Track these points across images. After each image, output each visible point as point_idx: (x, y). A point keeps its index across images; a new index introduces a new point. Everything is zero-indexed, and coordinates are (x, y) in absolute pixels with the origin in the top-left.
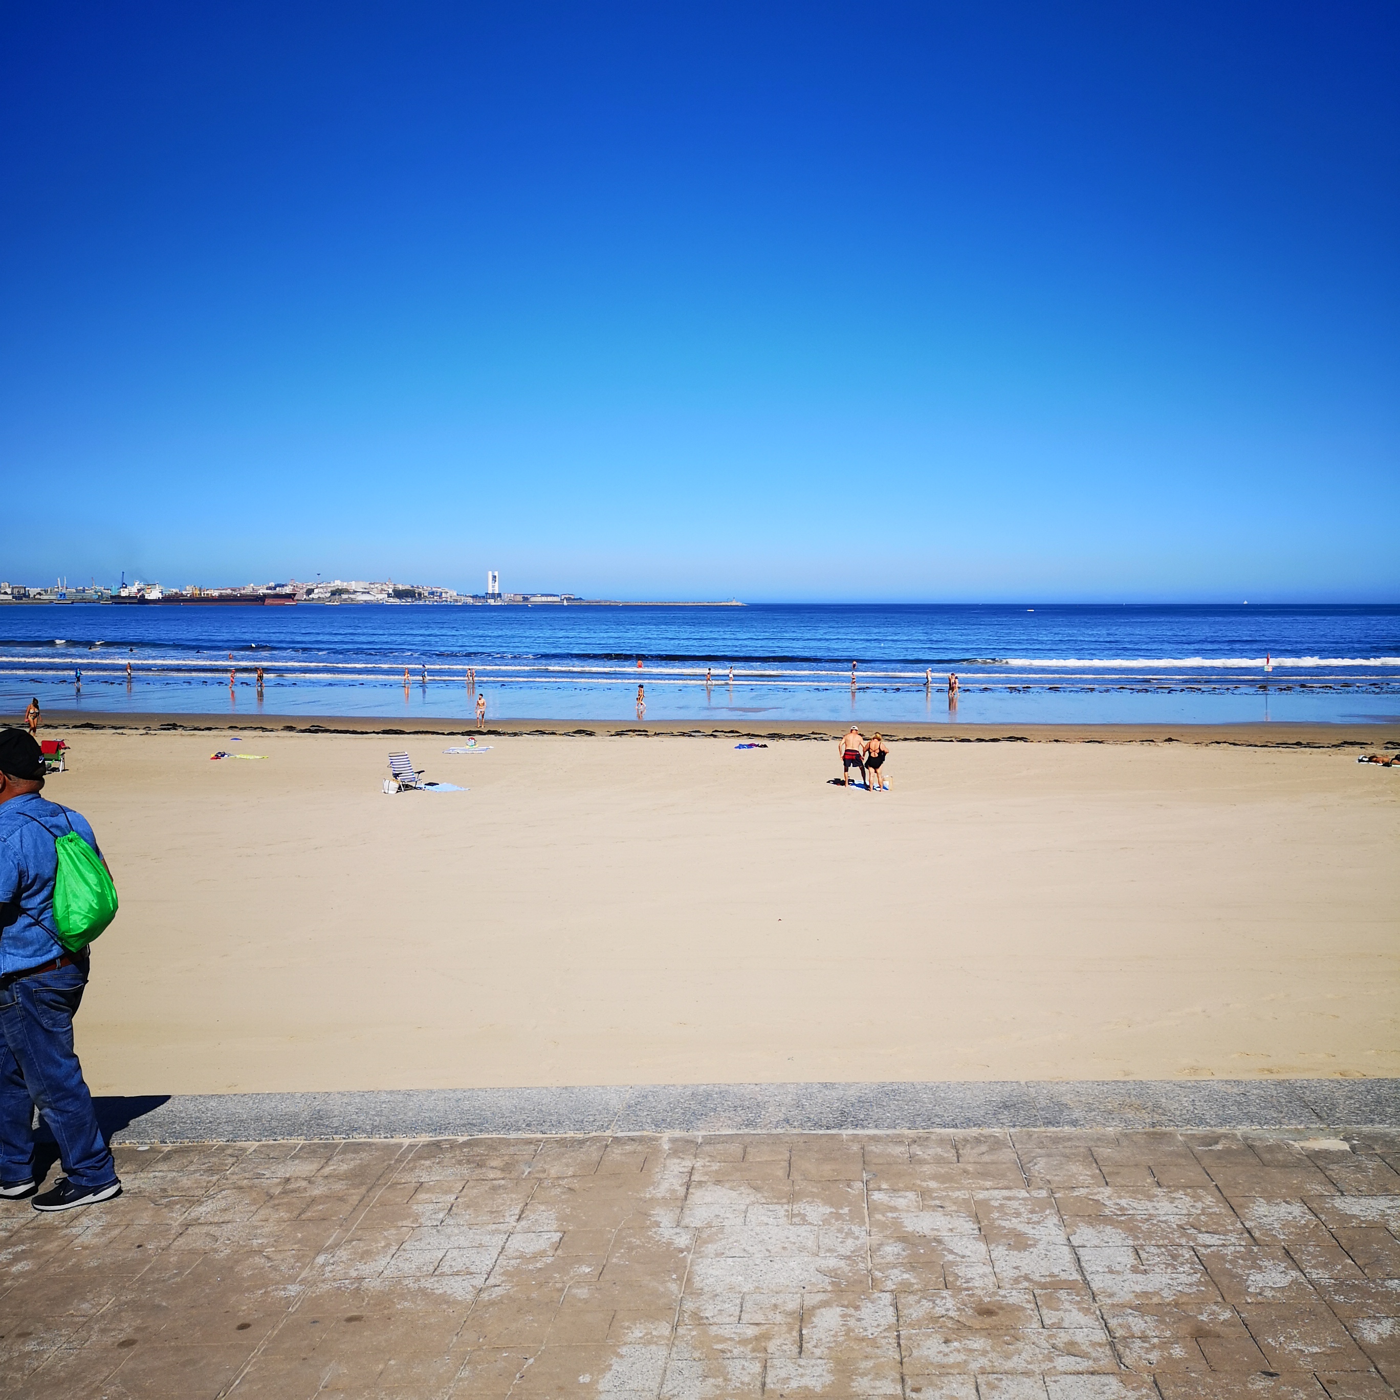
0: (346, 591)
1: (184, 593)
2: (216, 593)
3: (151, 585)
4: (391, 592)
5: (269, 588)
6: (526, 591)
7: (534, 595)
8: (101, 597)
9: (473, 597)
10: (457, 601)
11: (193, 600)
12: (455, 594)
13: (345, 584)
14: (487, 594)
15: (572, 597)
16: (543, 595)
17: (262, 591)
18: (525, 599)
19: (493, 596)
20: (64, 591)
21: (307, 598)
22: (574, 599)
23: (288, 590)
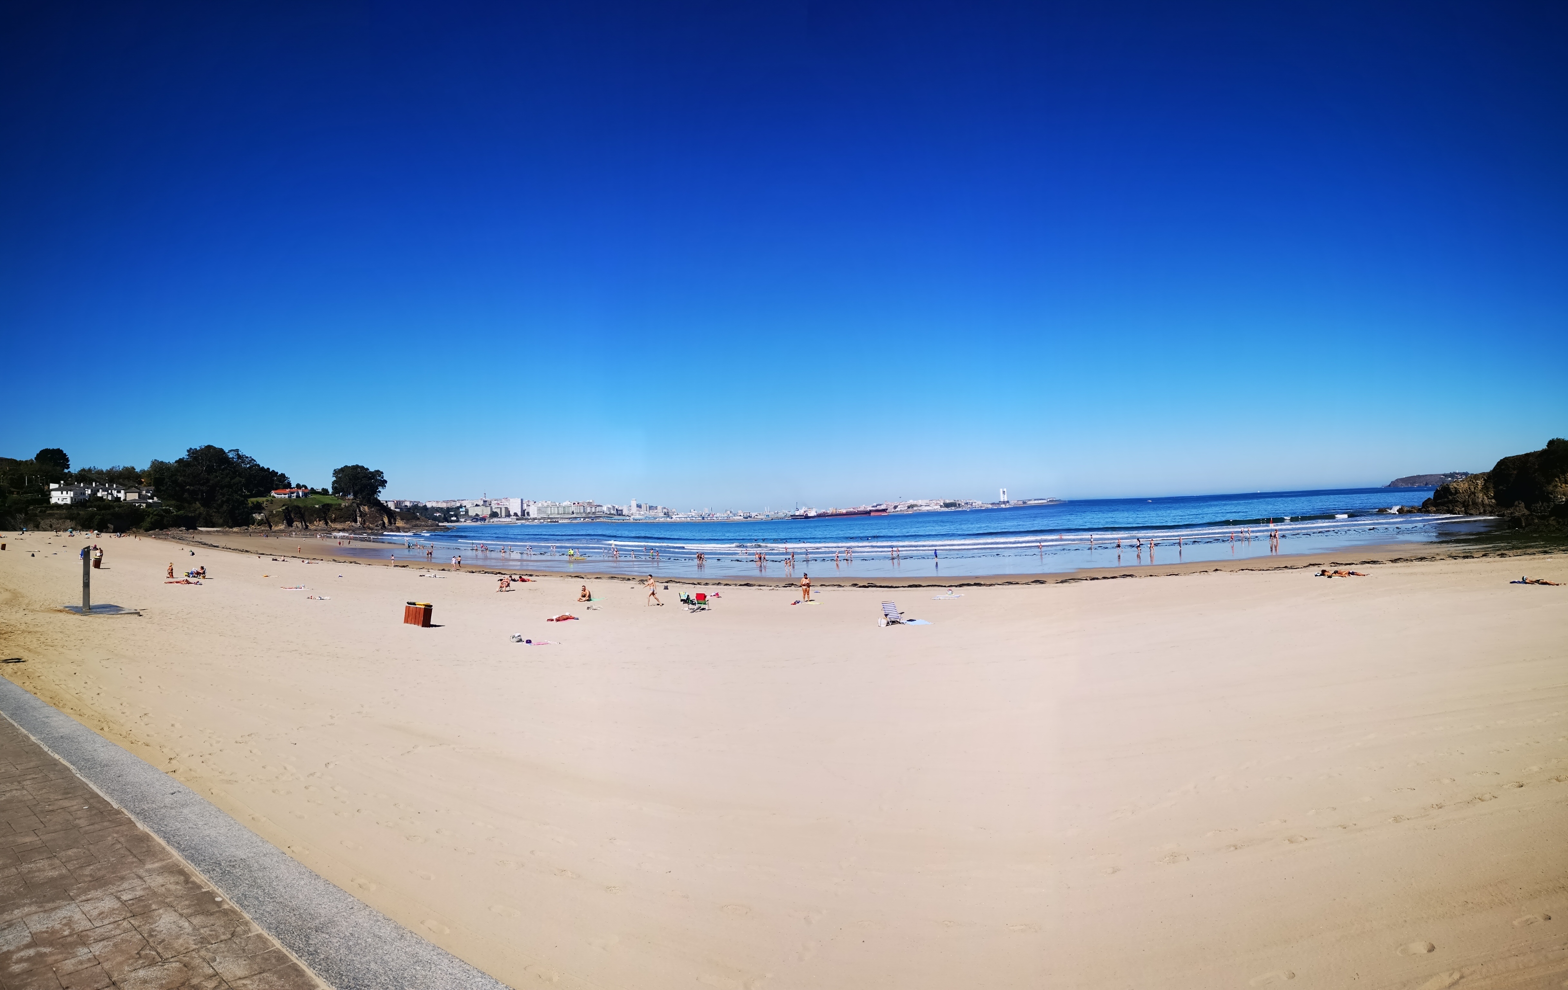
0: (916, 506)
1: (828, 512)
2: (844, 511)
3: (810, 508)
4: (942, 504)
5: (874, 507)
6: (1024, 498)
7: (1030, 500)
8: (786, 516)
9: (992, 504)
10: (982, 507)
11: (832, 515)
12: (981, 503)
13: (916, 502)
14: (1000, 502)
15: (1055, 499)
16: (1035, 500)
17: (869, 508)
18: (1024, 503)
19: (1004, 503)
20: (768, 514)
21: (894, 511)
22: (1056, 501)
23: (883, 507)
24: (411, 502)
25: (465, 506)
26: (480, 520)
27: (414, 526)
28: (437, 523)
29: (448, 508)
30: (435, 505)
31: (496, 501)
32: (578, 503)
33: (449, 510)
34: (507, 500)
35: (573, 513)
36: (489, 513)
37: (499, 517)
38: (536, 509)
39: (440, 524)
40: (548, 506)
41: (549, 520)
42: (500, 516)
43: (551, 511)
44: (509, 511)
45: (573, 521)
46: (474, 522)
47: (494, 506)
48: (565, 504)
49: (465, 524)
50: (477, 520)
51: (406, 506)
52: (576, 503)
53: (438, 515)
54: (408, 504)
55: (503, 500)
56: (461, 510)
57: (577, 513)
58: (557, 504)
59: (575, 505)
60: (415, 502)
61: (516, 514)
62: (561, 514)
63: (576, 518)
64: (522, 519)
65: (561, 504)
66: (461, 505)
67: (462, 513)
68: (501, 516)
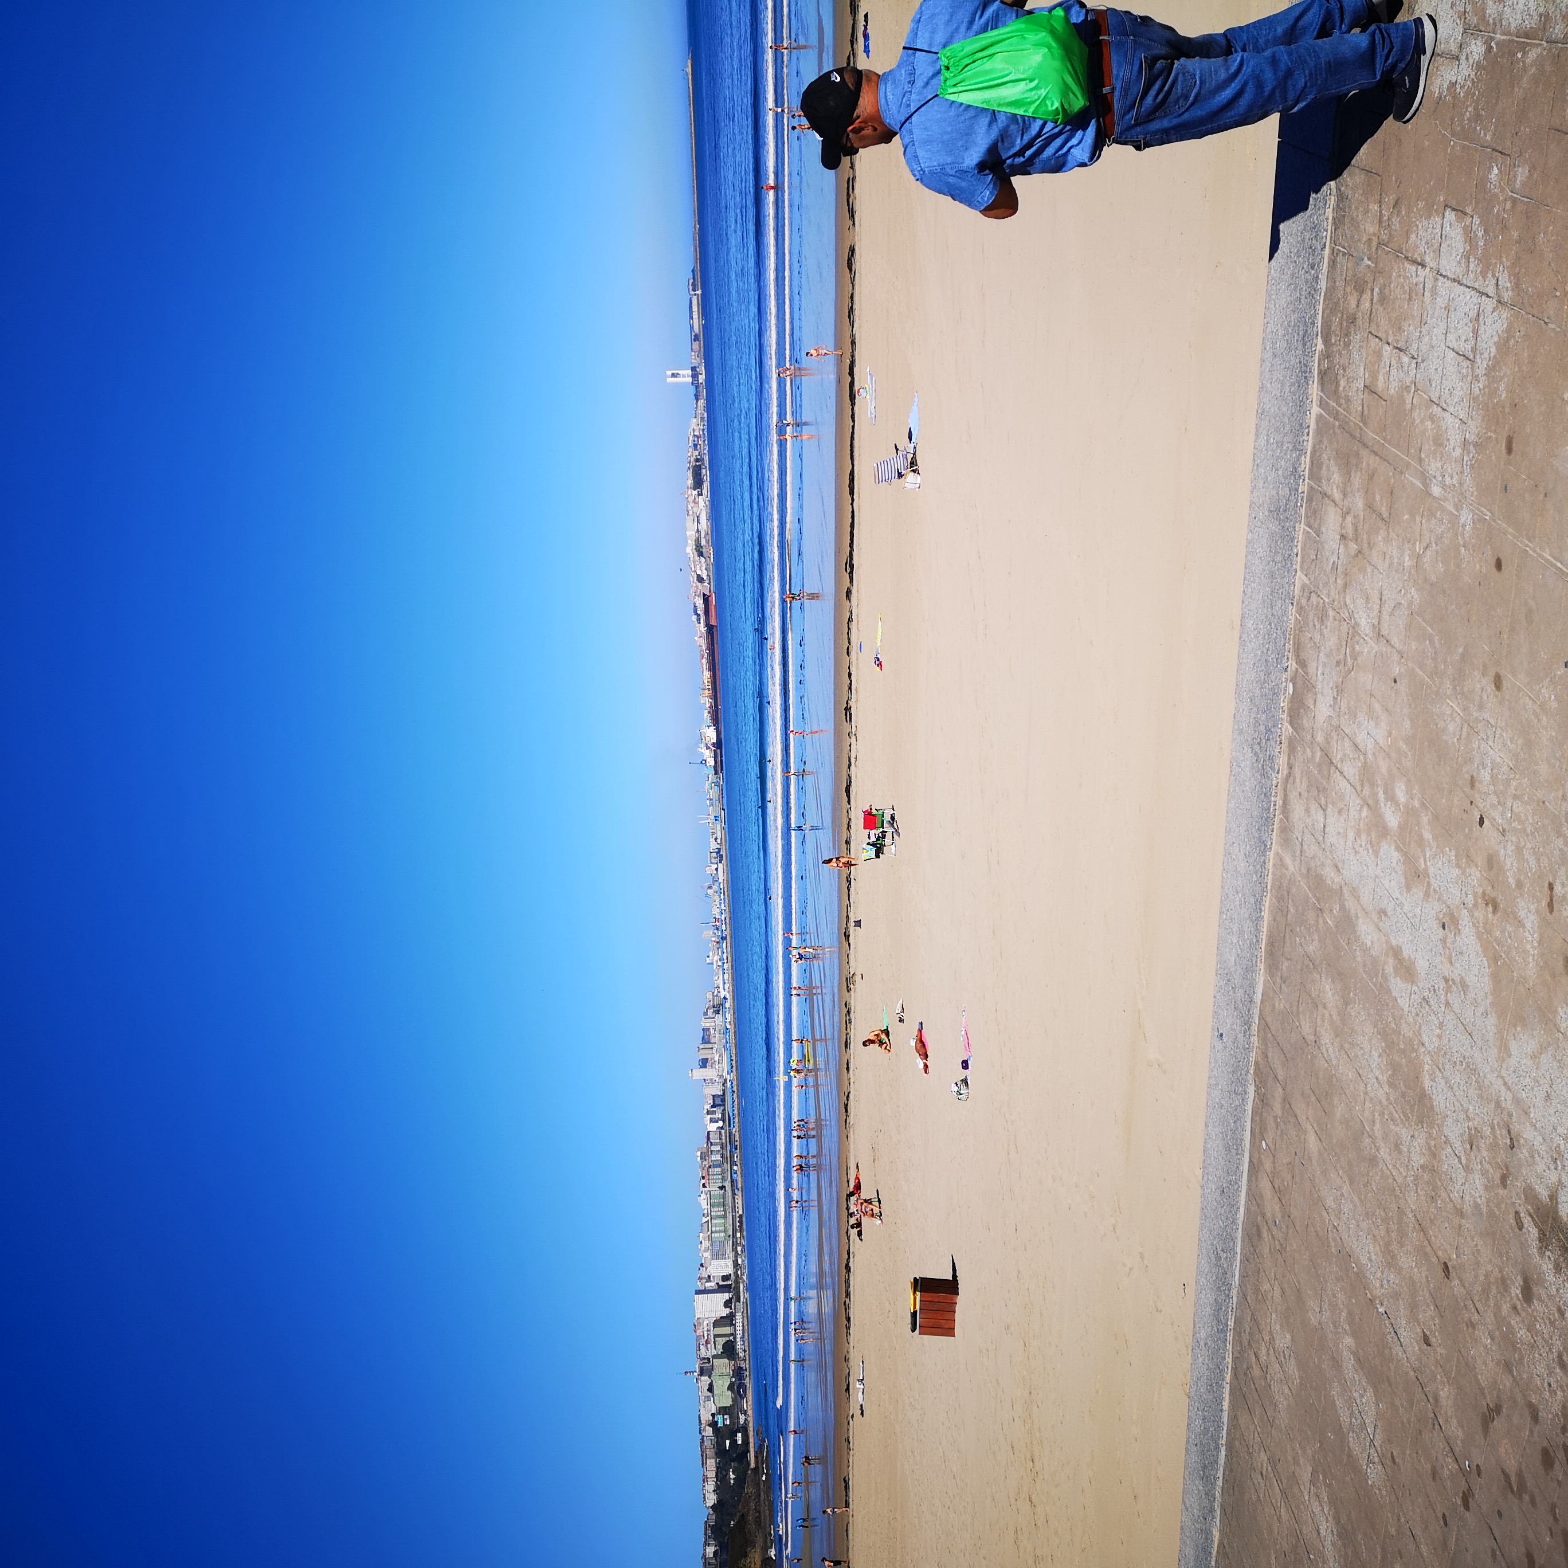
0: (698, 541)
1: (708, 705)
2: (707, 674)
3: (702, 738)
4: (696, 492)
5: (699, 620)
6: (687, 337)
7: (692, 327)
8: (717, 784)
9: (697, 400)
10: (702, 419)
11: (715, 697)
12: (695, 420)
13: (689, 541)
14: (692, 384)
15: (691, 281)
16: (691, 318)
17: (702, 628)
18: (696, 338)
19: (695, 376)
20: (713, 818)
21: (707, 581)
22: (694, 278)
23: (700, 602)
25: (713, 1415)
26: (740, 1379)
27: (760, 1525)
28: (749, 1472)
29: (716, 1454)
30: (710, 1486)
31: (701, 1347)
32: (703, 1178)
33: (720, 1452)
34: (699, 1324)
35: (722, 1188)
36: (726, 1361)
37: (735, 1338)
38: (715, 1262)
40: (710, 1238)
41: (738, 1235)
42: (731, 1338)
43: (720, 1232)
44: (721, 1318)
45: (739, 1186)
46: (745, 1391)
47: (710, 1351)
48: (704, 1204)
49: (750, 1412)
50: (742, 1386)
52: (703, 1181)
53: (732, 1476)
54: (710, 1551)
55: (699, 1332)
56: (720, 1424)
57: (723, 1179)
58: (705, 1220)
59: (707, 1185)
60: (706, 1534)
61: (727, 1304)
62: (725, 1211)
63: (732, 1181)
65: (706, 1211)
66: (709, 1425)
67: (728, 1422)
68: (732, 1334)
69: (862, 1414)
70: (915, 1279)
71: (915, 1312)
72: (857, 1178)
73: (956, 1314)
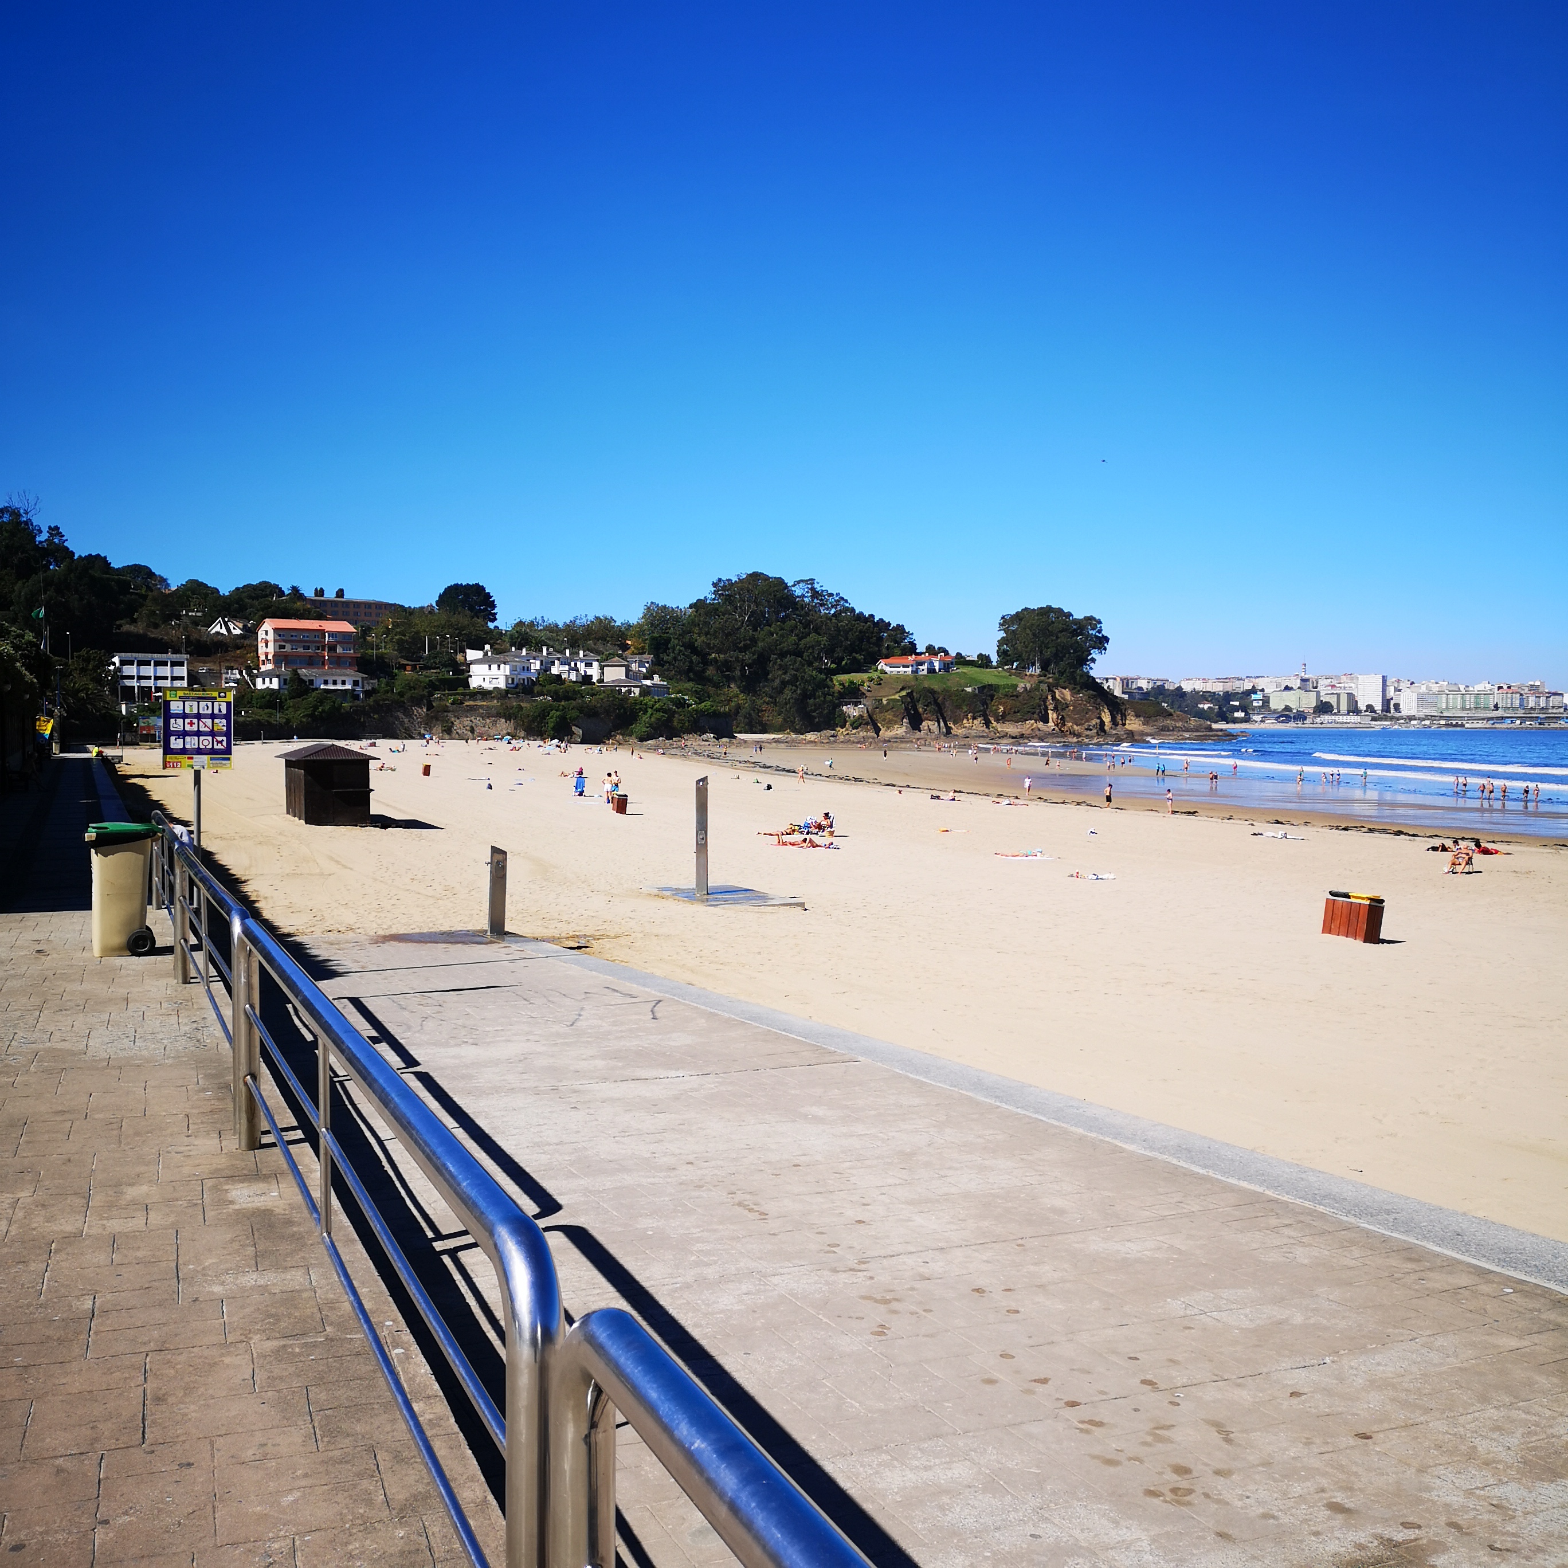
24: (1149, 680)
25: (1263, 690)
26: (1294, 718)
27: (1162, 730)
28: (1209, 723)
29: (1228, 692)
30: (1199, 686)
31: (1329, 680)
32: (1509, 687)
33: (1228, 696)
34: (1352, 679)
35: (1496, 707)
36: (1314, 705)
37: (1335, 714)
38: (1415, 696)
39: (1214, 726)
40: (1441, 692)
41: (1443, 722)
42: (1336, 711)
43: (1447, 703)
44: (1357, 702)
45: (1497, 726)
46: (1282, 722)
47: (1323, 690)
48: (1478, 687)
49: (1263, 725)
50: (1288, 719)
51: (1140, 688)
52: (1505, 687)
53: (1206, 707)
54: (1144, 684)
55: (1344, 679)
56: (1253, 696)
57: (1506, 708)
58: (1462, 687)
59: (1501, 690)
60: (1157, 680)
61: (1370, 708)
62: (1470, 709)
63: (1502, 718)
64: (1386, 718)
65: (1471, 689)
66: (1254, 686)
67: (1255, 704)
68: (1339, 712)
69: (1255, 834)
70: (1383, 901)
71: (1349, 897)
72: (1497, 852)
73: (1344, 938)
